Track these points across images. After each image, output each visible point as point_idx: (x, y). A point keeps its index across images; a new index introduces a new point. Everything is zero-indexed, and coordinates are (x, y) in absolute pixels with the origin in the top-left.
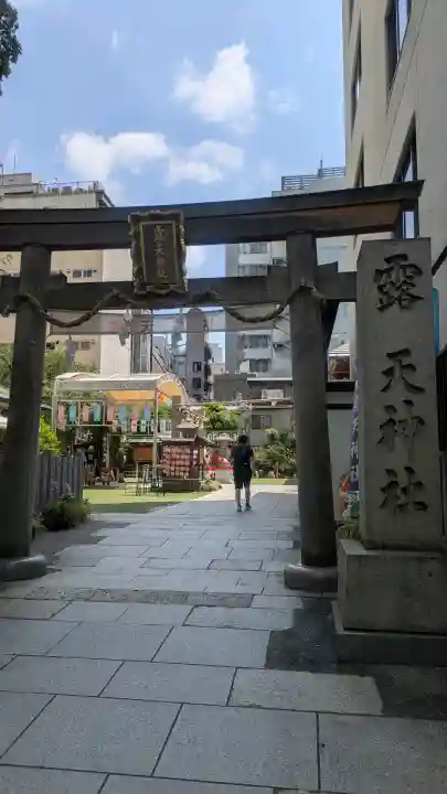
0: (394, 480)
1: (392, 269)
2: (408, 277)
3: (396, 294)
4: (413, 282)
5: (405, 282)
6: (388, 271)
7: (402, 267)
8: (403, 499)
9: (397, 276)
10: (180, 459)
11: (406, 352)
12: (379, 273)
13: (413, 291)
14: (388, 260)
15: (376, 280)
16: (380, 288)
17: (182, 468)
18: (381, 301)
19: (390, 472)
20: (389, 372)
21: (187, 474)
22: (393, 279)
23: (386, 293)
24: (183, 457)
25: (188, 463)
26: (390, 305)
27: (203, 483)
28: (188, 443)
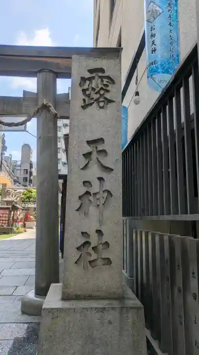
0: (87, 240)
1: (93, 78)
2: (104, 85)
3: (96, 96)
4: (108, 89)
5: (102, 88)
6: (90, 79)
7: (100, 77)
8: (94, 256)
9: (96, 83)
10: (3, 217)
11: (101, 140)
12: (83, 79)
13: (108, 96)
14: (90, 71)
15: (80, 85)
16: (84, 91)
17: (4, 222)
18: (84, 100)
19: (84, 234)
20: (87, 155)
21: (7, 225)
22: (94, 85)
23: (89, 96)
24: (4, 215)
25: (7, 219)
26: (91, 104)
27: (15, 229)
28: (8, 208)
